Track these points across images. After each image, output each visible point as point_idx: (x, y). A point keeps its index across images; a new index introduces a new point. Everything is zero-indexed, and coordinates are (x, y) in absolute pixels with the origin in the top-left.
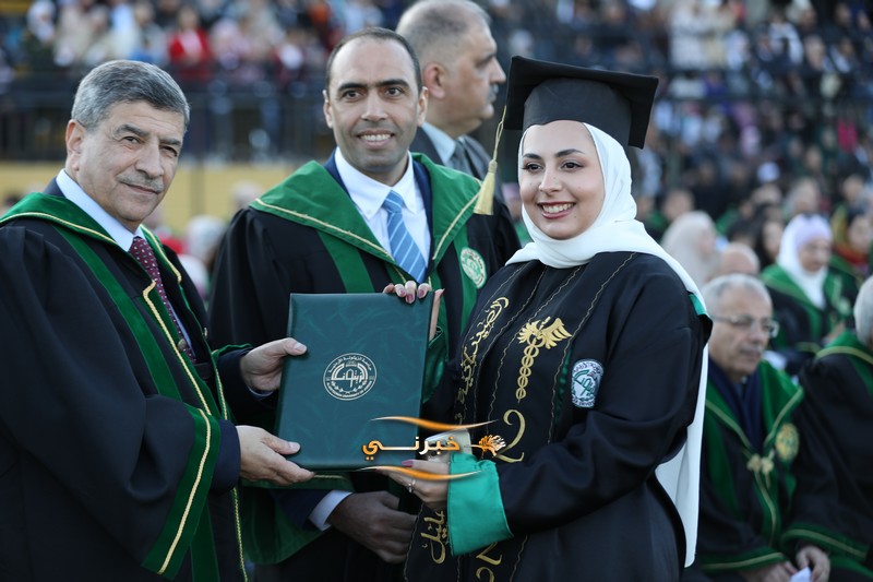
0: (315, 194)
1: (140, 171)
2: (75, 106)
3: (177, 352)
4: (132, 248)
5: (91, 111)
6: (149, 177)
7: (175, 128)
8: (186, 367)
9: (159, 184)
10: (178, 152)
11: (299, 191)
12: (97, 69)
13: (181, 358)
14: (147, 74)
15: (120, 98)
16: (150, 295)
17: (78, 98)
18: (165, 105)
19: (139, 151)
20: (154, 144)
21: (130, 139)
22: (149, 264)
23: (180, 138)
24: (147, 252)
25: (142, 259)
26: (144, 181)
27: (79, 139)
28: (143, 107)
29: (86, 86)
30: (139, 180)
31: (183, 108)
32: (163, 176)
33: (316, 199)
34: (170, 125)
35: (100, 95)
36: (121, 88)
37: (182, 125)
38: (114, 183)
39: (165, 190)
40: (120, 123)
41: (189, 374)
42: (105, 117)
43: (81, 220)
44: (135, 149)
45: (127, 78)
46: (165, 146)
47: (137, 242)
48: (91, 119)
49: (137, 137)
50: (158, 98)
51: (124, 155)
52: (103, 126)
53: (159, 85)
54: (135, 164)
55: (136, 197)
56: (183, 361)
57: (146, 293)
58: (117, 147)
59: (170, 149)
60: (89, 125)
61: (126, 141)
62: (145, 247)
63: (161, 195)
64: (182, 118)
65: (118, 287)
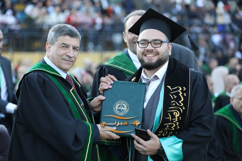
0: (122, 61)
1: (67, 56)
2: (48, 38)
3: (80, 107)
4: (66, 78)
5: (52, 39)
6: (70, 57)
7: (77, 43)
8: (83, 112)
9: (73, 59)
10: (78, 50)
11: (118, 60)
12: (54, 27)
13: (82, 109)
14: (68, 28)
15: (61, 35)
16: (72, 91)
17: (49, 36)
18: (74, 36)
19: (67, 50)
20: (71, 48)
21: (64, 47)
22: (72, 82)
23: (78, 46)
24: (71, 79)
25: (69, 81)
26: (68, 58)
27: (50, 47)
28: (67, 37)
29: (51, 32)
30: (67, 58)
31: (79, 37)
32: (74, 57)
33: (123, 62)
34: (75, 42)
35: (55, 34)
36: (61, 32)
37: (79, 42)
38: (60, 59)
39: (75, 61)
40: (61, 42)
41: (84, 114)
42: (57, 41)
43: (52, 70)
44: (66, 50)
45: (62, 29)
46: (74, 48)
47: (68, 76)
48: (53, 41)
49: (66, 46)
50: (72, 34)
51: (62, 51)
52: (56, 43)
53: (72, 31)
54: (66, 53)
55: (67, 63)
56: (82, 110)
57: (71, 91)
58: (60, 49)
59: (75, 49)
60: (52, 43)
61: (63, 47)
62: (70, 77)
63: (74, 62)
64: (79, 40)
65: (63, 89)
